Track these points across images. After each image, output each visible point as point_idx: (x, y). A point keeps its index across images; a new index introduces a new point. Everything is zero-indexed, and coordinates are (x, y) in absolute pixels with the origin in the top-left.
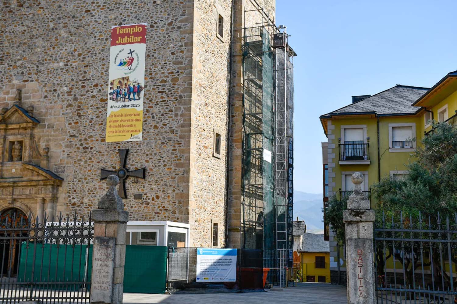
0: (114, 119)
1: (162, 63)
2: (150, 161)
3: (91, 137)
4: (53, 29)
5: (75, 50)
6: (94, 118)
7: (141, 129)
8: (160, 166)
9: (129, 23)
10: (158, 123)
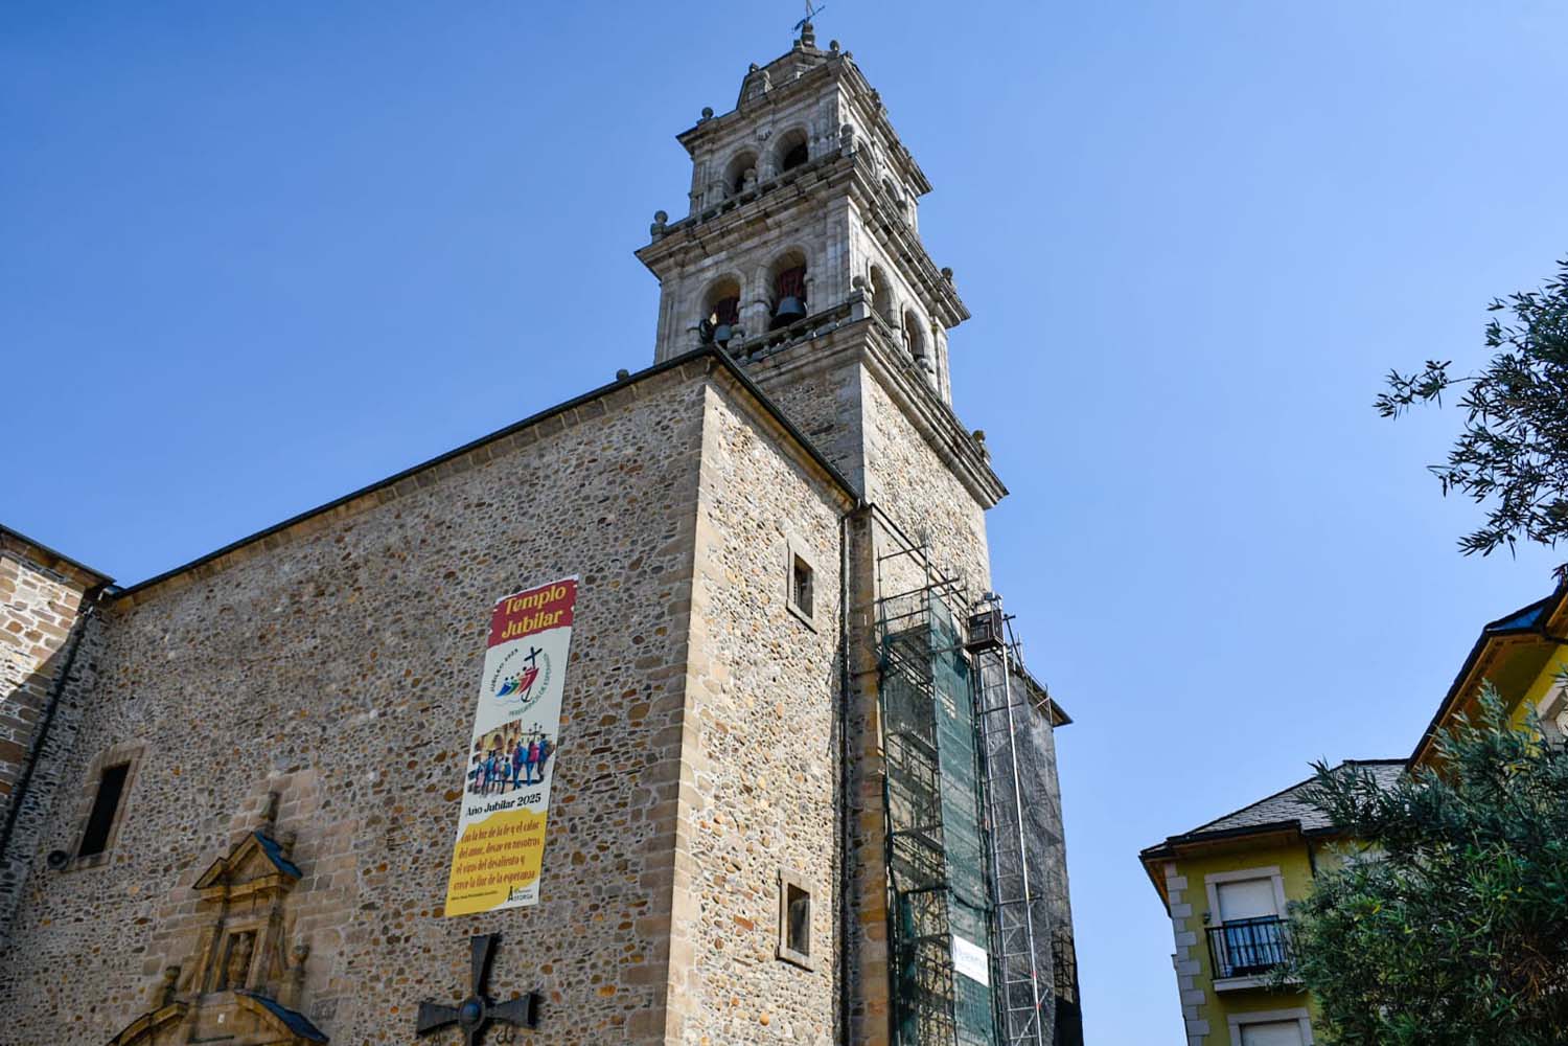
0: (472, 845)
1: (609, 670)
2: (556, 967)
3: (411, 904)
4: (370, 632)
5: (408, 673)
6: (425, 847)
7: (538, 869)
8: (581, 982)
9: (538, 583)
10: (584, 844)
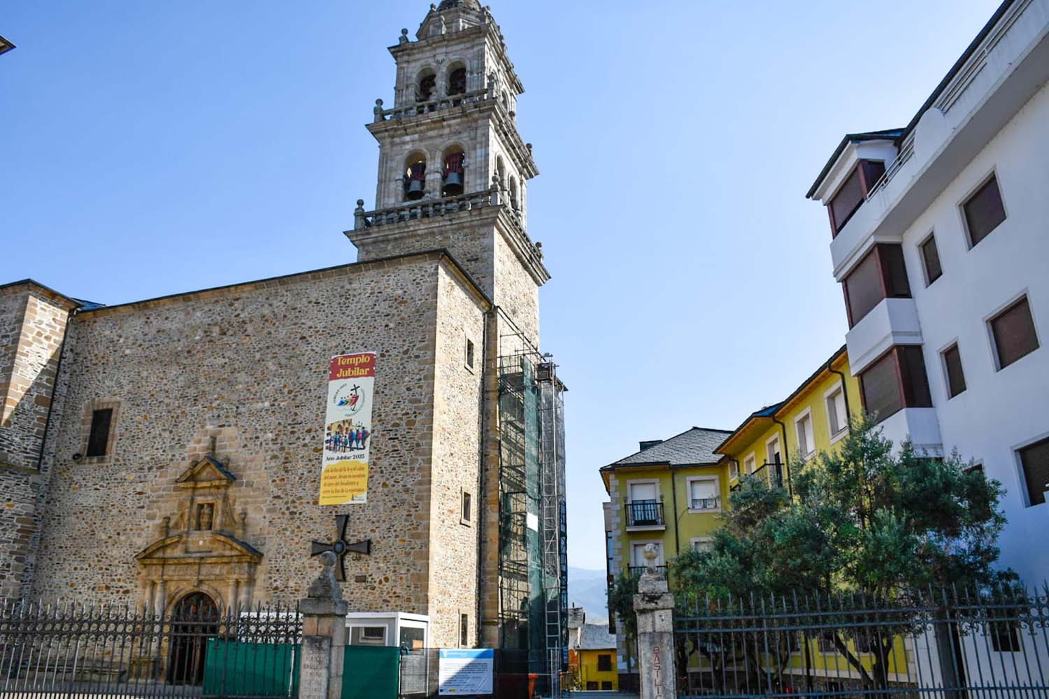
0: (331, 474)
1: (395, 402)
2: (377, 530)
3: (300, 498)
4: (259, 361)
5: (285, 386)
6: (305, 473)
7: (366, 488)
8: (389, 537)
9: (354, 352)
10: (388, 479)
